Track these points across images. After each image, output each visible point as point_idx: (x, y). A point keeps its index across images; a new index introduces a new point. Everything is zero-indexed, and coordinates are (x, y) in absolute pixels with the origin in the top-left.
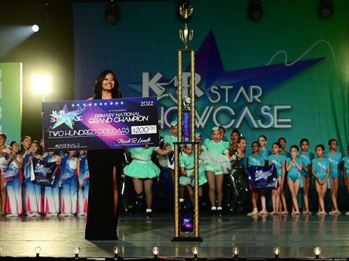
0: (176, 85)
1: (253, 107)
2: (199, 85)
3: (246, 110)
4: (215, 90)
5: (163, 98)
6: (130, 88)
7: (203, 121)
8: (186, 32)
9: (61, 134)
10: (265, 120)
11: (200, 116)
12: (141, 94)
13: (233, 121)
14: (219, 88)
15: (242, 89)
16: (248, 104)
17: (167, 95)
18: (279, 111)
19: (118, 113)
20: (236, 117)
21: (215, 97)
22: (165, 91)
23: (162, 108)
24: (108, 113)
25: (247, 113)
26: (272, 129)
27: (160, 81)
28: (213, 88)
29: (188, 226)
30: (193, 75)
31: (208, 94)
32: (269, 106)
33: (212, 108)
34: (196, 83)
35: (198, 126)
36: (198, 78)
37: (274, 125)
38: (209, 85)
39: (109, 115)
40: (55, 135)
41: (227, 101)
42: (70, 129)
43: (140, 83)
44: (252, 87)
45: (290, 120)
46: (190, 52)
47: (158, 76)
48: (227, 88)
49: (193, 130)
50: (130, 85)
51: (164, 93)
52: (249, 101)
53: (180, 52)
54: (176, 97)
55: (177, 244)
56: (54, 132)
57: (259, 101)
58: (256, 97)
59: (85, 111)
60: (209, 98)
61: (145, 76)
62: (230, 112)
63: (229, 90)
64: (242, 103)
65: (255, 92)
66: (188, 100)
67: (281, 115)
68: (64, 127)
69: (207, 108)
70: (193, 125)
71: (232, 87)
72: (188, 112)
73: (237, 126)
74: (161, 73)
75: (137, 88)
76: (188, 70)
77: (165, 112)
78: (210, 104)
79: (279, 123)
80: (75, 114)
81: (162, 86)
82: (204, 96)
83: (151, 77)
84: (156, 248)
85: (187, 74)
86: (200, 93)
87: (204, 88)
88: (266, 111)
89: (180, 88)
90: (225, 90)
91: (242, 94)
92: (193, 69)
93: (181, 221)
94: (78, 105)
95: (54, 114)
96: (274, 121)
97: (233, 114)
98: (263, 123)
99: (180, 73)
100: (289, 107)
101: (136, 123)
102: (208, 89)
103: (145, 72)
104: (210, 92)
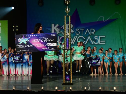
0: (64, 28)
1: (92, 36)
2: (72, 29)
3: (89, 37)
4: (78, 30)
5: (59, 33)
6: (47, 30)
7: (73, 41)
8: (67, 9)
9: (22, 46)
10: (96, 41)
11: (73, 40)
12: (51, 32)
13: (84, 41)
14: (79, 29)
15: (88, 30)
16: (90, 35)
18: (101, 38)
19: (42, 38)
20: (85, 40)
21: (78, 33)
23: (59, 37)
24: (39, 38)
25: (89, 39)
26: (98, 44)
27: (58, 27)
28: (77, 30)
29: (68, 79)
30: (70, 25)
31: (75, 32)
32: (98, 36)
33: (77, 37)
34: (71, 28)
35: (72, 43)
36: (72, 26)
37: (99, 43)
38: (76, 28)
39: (39, 39)
40: (20, 47)
41: (82, 34)
42: (25, 44)
43: (51, 28)
44: (91, 29)
45: (105, 41)
46: (69, 17)
47: (57, 25)
48: (82, 29)
49: (70, 45)
50: (47, 29)
51: (59, 31)
52: (90, 34)
53: (65, 17)
54: (64, 33)
55: (64, 86)
56: (19, 46)
57: (94, 34)
58: (93, 33)
59: (31, 38)
60: (76, 33)
61: (53, 25)
62: (83, 38)
63: (83, 30)
64: (88, 35)
65: (92, 31)
66: (68, 34)
67: (102, 39)
68: (23, 44)
69: (75, 37)
70: (70, 43)
71: (84, 29)
72: (68, 38)
73: (86, 43)
75: (49, 29)
76: (68, 23)
77: (60, 38)
78: (76, 35)
79: (101, 42)
80: (27, 39)
81: (59, 29)
82: (74, 32)
83: (55, 26)
84: (56, 87)
85: (68, 25)
86: (72, 31)
88: (96, 38)
89: (65, 29)
90: (81, 30)
91: (87, 32)
92: (70, 23)
93: (65, 78)
94: (28, 36)
95: (20, 39)
96: (99, 41)
97: (84, 39)
98: (95, 42)
99: (65, 24)
100: (105, 36)
101: (49, 42)
102: (75, 30)
103: (52, 24)
104: (76, 31)
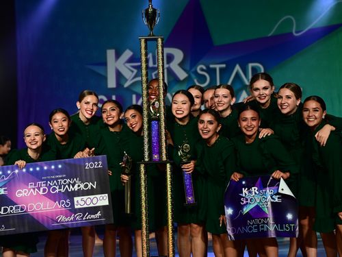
2: (181, 65)
3: (244, 95)
4: (202, 70)
12: (105, 78)
14: (208, 67)
15: (238, 68)
16: (246, 88)
17: (139, 79)
21: (202, 78)
22: (137, 73)
27: (131, 60)
28: (200, 68)
31: (193, 76)
36: (178, 55)
38: (194, 63)
41: (218, 83)
43: (104, 64)
44: (251, 65)
48: (218, 67)
50: (91, 67)
52: (247, 83)
60: (195, 81)
61: (111, 54)
63: (221, 69)
64: (238, 86)
74: (130, 49)
75: (99, 70)
81: (132, 66)
82: (188, 79)
83: (118, 55)
86: (182, 75)
87: (188, 68)
91: (237, 74)
102: (193, 70)
103: (110, 48)
104: (196, 73)
